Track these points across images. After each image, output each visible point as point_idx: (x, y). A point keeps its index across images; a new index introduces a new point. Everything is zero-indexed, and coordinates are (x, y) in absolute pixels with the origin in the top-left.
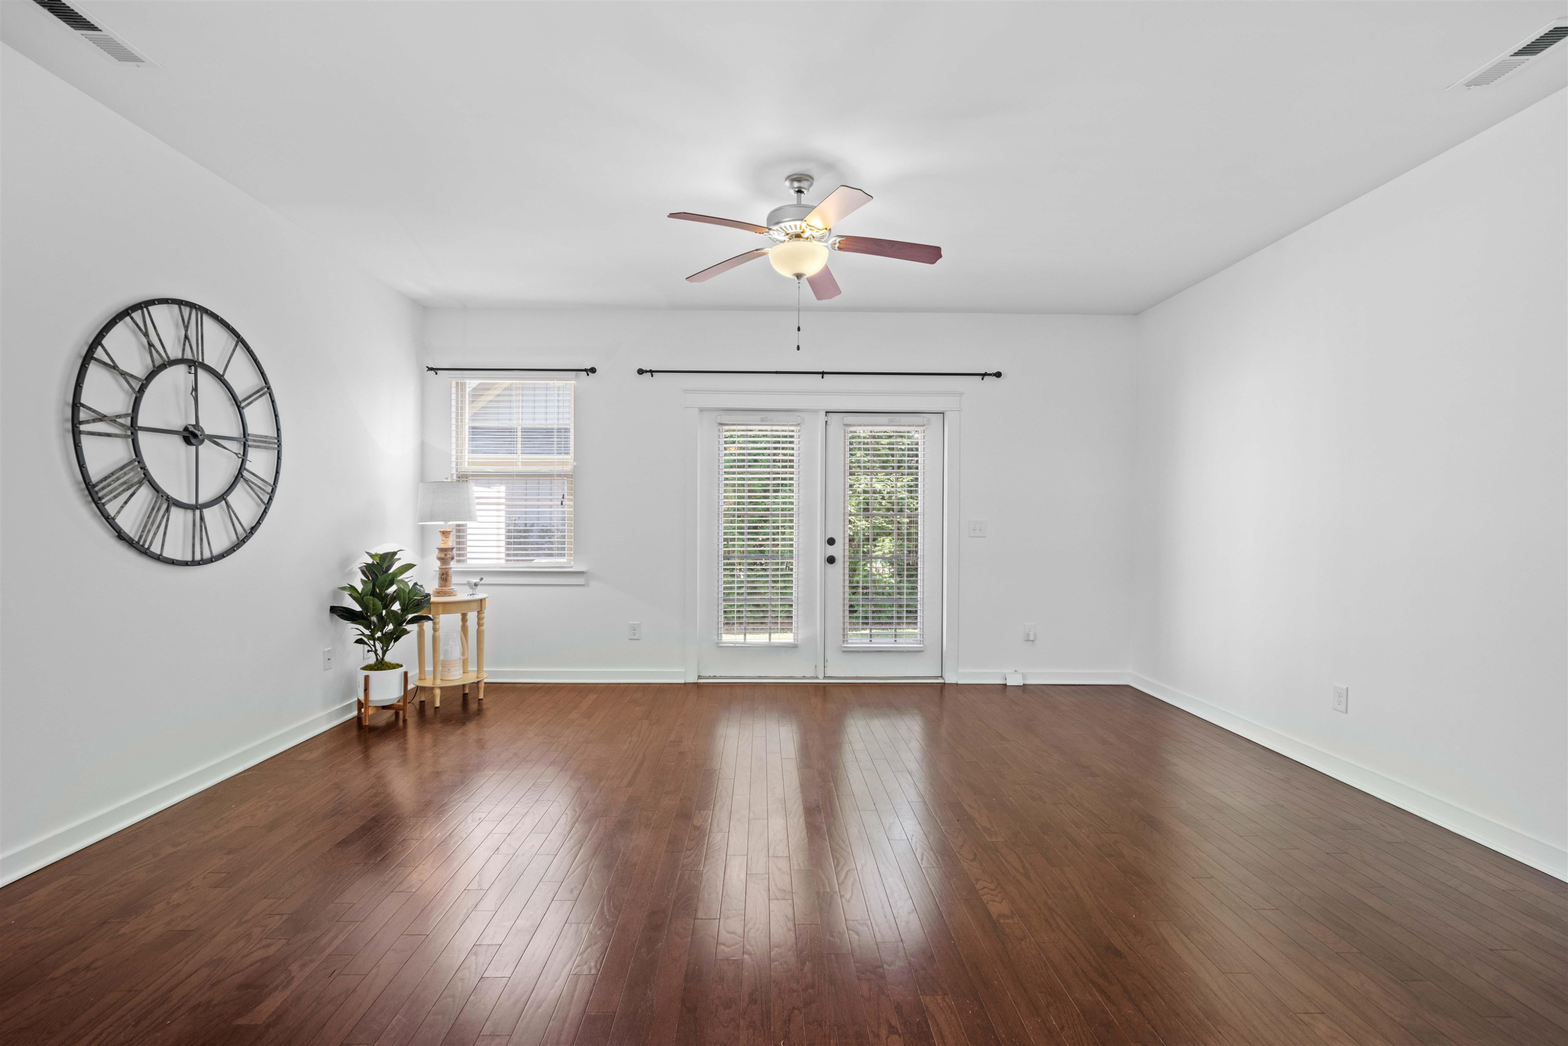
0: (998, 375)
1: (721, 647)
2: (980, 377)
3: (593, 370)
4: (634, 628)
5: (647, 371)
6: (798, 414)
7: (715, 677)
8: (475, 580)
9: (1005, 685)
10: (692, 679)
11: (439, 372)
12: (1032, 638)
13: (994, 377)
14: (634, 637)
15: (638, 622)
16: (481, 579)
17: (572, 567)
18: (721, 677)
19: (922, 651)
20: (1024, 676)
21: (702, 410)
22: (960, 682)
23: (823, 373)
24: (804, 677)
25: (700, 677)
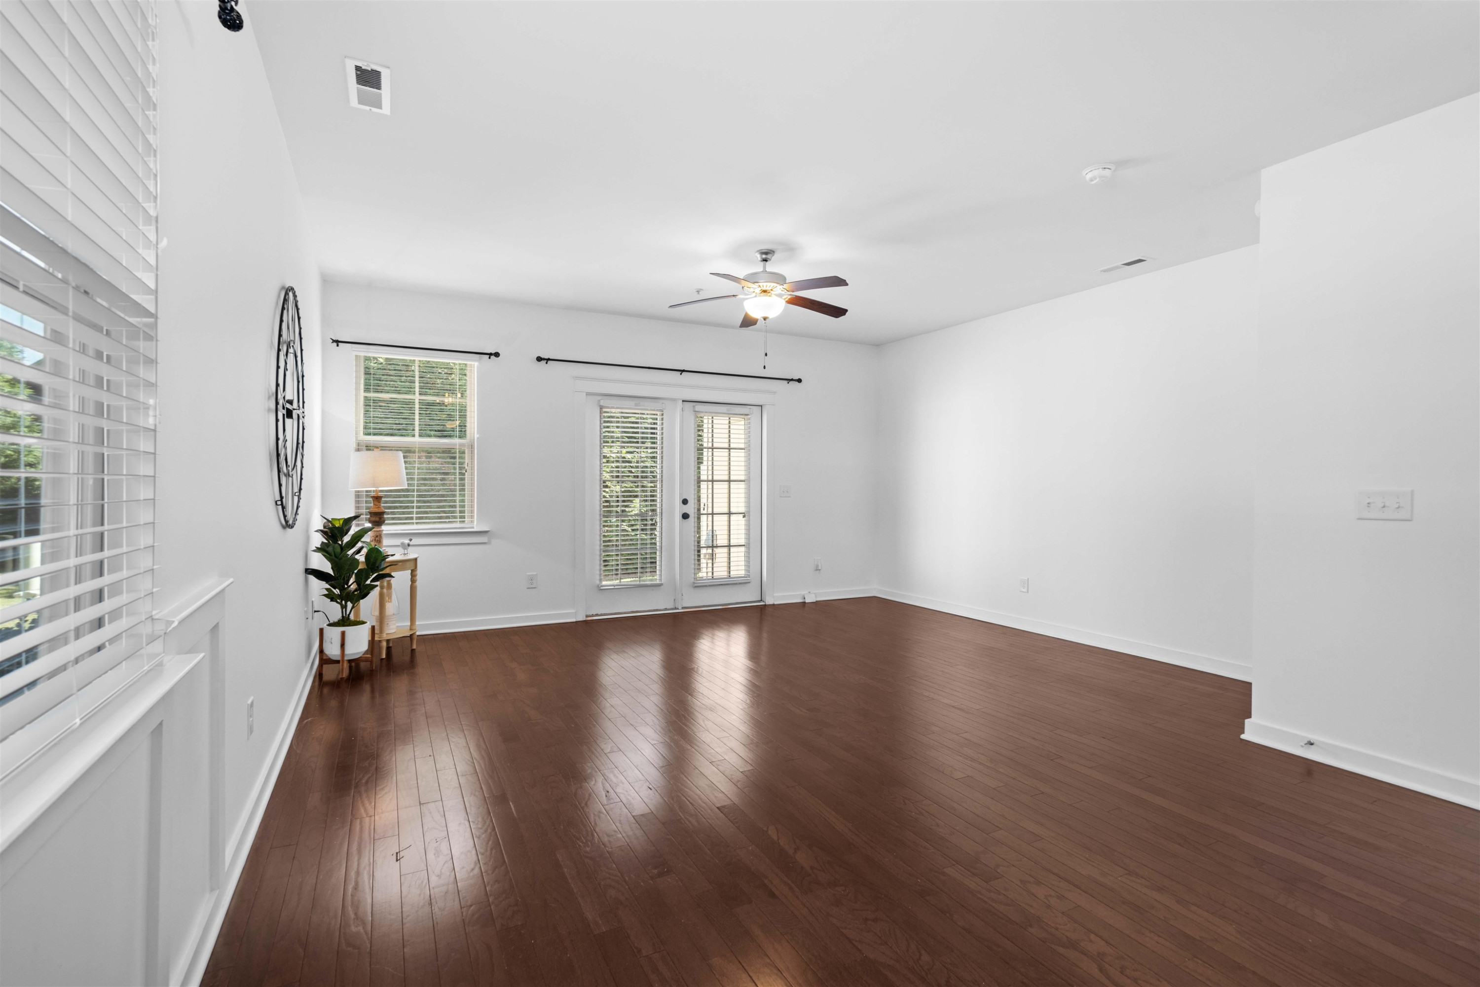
0: (799, 381)
1: (602, 589)
2: (786, 382)
3: (497, 355)
4: (532, 579)
5: (544, 359)
6: (661, 401)
7: (597, 615)
8: (407, 541)
9: (804, 603)
10: (581, 618)
11: (340, 344)
12: (820, 568)
13: (797, 383)
14: (531, 586)
15: (535, 573)
16: (411, 540)
17: (473, 528)
18: (601, 615)
19: (749, 583)
20: (816, 595)
21: (588, 394)
22: (776, 603)
23: (683, 371)
24: (666, 609)
25: (587, 616)
